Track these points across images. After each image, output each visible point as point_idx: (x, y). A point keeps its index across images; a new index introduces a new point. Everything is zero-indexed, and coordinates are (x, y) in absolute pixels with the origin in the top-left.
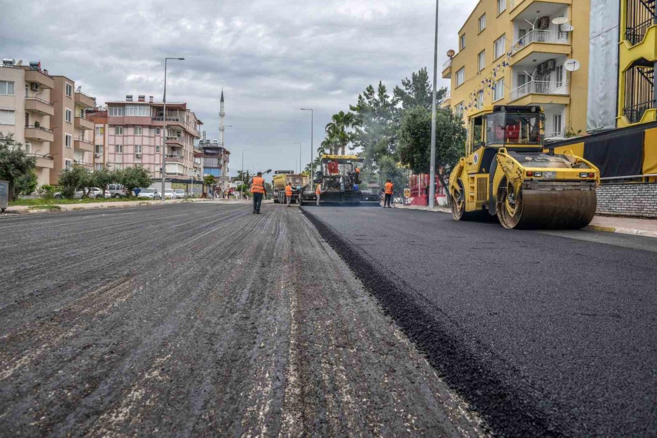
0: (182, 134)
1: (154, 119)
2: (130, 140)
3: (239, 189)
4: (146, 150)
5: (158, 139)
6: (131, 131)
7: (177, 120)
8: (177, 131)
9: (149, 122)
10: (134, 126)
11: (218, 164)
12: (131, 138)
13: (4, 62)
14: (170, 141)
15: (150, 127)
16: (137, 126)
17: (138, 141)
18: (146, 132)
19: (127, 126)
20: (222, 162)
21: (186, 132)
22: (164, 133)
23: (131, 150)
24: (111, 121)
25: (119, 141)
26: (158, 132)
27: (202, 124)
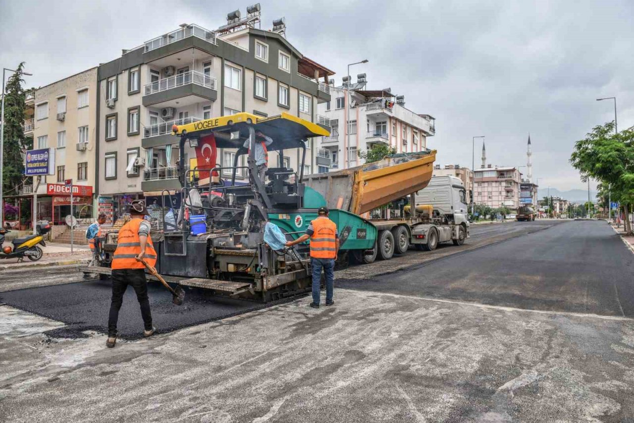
0: (513, 184)
1: (498, 177)
2: (486, 189)
3: (546, 212)
4: (494, 194)
5: (500, 187)
6: (486, 184)
7: (511, 177)
8: (509, 182)
9: (496, 179)
10: (487, 182)
11: (531, 195)
12: (487, 188)
13: (446, 166)
14: (507, 188)
15: (496, 182)
16: (489, 182)
17: (490, 189)
18: (494, 184)
19: (484, 182)
20: (533, 193)
21: (515, 182)
22: (504, 184)
23: (486, 194)
24: (476, 180)
25: (480, 190)
26: (500, 184)
27: (522, 174)
